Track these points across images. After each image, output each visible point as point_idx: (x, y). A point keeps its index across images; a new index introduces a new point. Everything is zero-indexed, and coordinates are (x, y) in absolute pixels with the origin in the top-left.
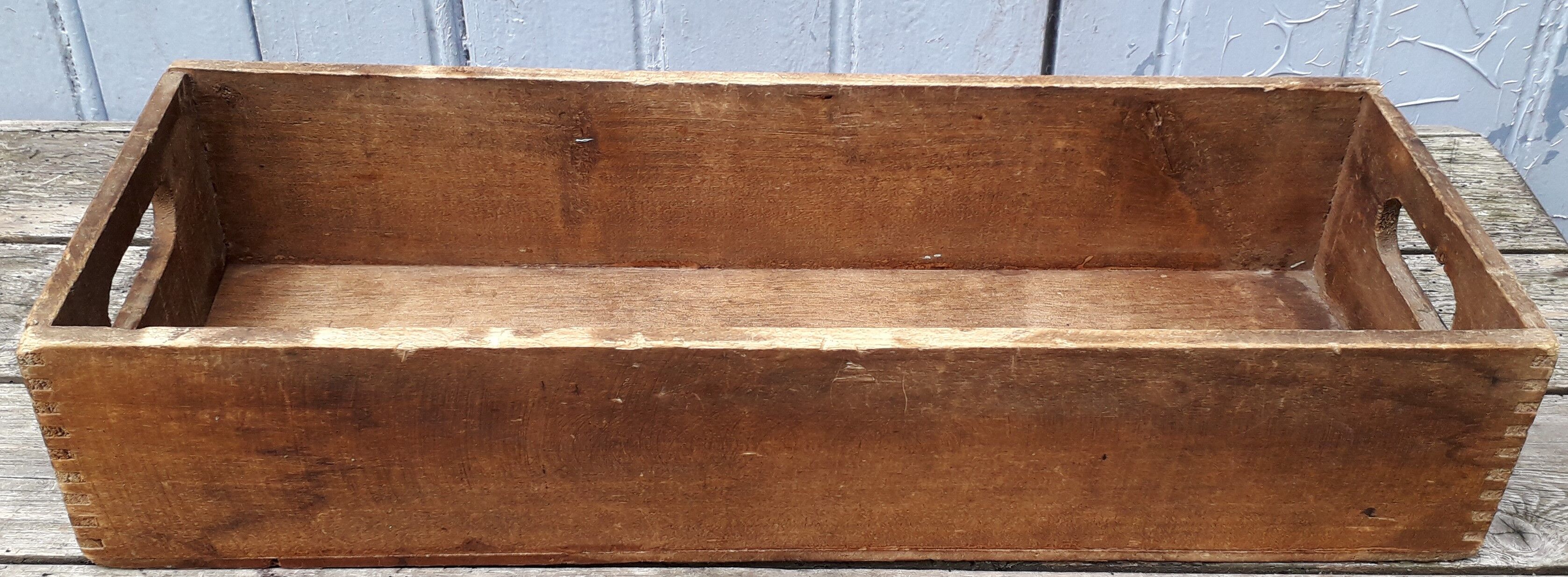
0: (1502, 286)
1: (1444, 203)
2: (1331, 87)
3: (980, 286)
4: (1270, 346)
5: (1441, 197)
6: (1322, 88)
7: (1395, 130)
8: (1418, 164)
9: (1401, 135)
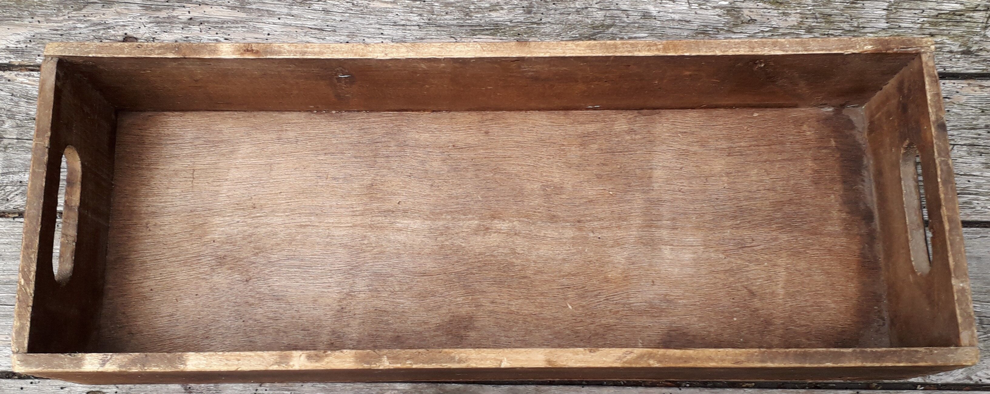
0: (958, 300)
1: (943, 203)
2: (895, 50)
3: (625, 127)
4: (787, 365)
5: (942, 196)
6: (888, 52)
7: (930, 110)
8: (936, 154)
9: (933, 118)
